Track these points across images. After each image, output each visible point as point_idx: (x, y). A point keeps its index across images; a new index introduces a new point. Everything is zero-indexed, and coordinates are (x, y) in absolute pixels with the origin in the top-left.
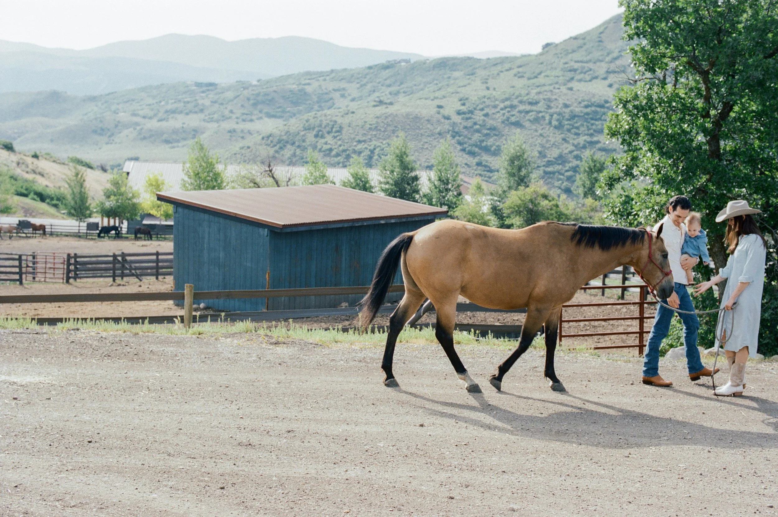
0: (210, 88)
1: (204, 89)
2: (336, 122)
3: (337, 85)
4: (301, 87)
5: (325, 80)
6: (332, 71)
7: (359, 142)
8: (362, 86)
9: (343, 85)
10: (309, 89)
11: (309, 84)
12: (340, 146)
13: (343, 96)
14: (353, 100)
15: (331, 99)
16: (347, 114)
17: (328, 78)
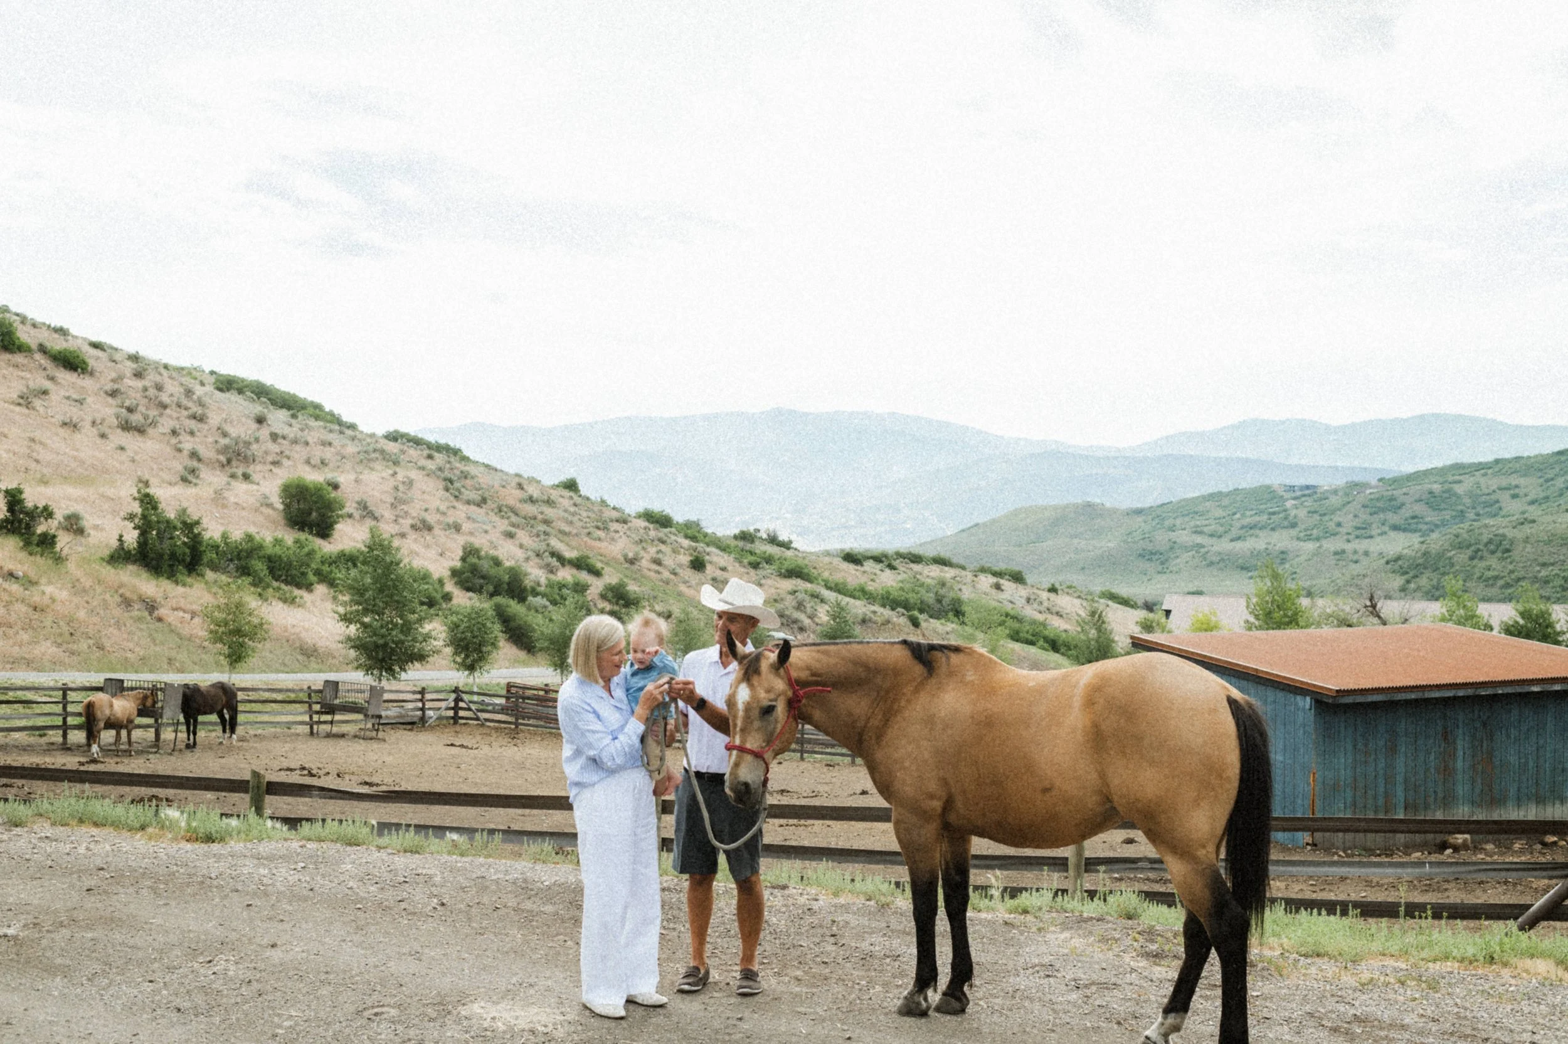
0: (1307, 492)
1: (1298, 493)
2: (1504, 536)
3: (1504, 482)
4: (1446, 486)
5: (1485, 475)
6: (1497, 461)
7: (1544, 565)
8: (1547, 481)
9: (1514, 480)
10: (1459, 489)
11: (1460, 482)
12: (1512, 572)
13: (1515, 496)
14: (1532, 503)
15: (1497, 501)
16: (1522, 524)
17: (1490, 471)
